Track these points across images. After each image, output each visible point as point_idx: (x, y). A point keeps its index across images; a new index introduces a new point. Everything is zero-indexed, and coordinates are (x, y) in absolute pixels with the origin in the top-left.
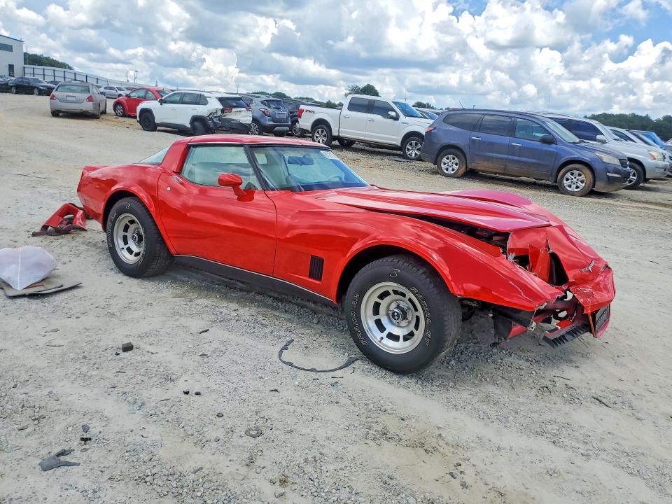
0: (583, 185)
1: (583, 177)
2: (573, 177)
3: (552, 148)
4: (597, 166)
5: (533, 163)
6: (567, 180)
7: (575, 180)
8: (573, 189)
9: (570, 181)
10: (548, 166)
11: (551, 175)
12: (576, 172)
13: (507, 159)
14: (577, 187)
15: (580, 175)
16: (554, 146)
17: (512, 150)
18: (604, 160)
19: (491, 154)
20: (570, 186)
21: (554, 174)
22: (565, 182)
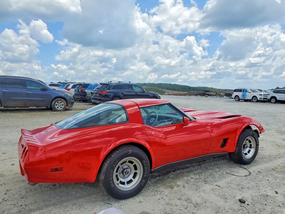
0: (63, 106)
1: (63, 103)
2: (58, 104)
3: (47, 92)
4: (67, 98)
5: (40, 100)
6: (56, 105)
7: (60, 105)
8: (59, 109)
9: (58, 106)
10: (46, 100)
11: (49, 104)
12: (60, 102)
13: (26, 100)
14: (61, 108)
15: (61, 103)
16: (47, 91)
17: (28, 95)
18: (69, 96)
19: (16, 98)
20: (58, 108)
21: (50, 103)
22: (56, 106)
